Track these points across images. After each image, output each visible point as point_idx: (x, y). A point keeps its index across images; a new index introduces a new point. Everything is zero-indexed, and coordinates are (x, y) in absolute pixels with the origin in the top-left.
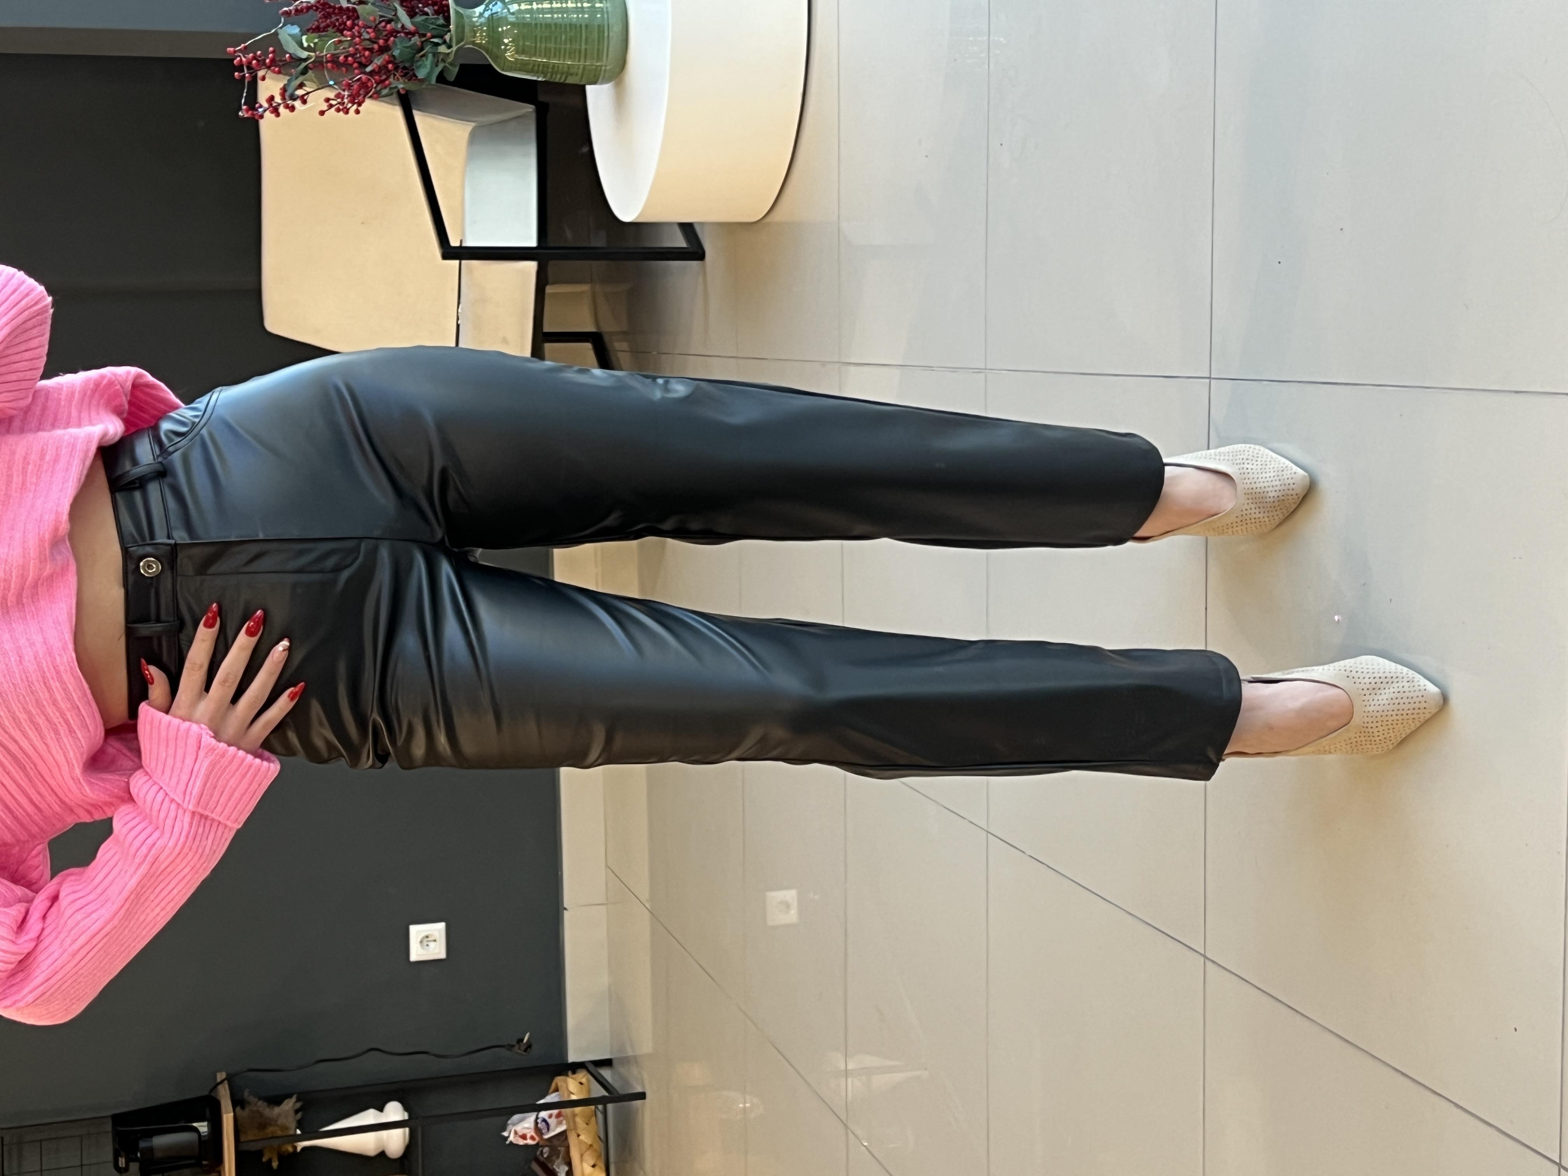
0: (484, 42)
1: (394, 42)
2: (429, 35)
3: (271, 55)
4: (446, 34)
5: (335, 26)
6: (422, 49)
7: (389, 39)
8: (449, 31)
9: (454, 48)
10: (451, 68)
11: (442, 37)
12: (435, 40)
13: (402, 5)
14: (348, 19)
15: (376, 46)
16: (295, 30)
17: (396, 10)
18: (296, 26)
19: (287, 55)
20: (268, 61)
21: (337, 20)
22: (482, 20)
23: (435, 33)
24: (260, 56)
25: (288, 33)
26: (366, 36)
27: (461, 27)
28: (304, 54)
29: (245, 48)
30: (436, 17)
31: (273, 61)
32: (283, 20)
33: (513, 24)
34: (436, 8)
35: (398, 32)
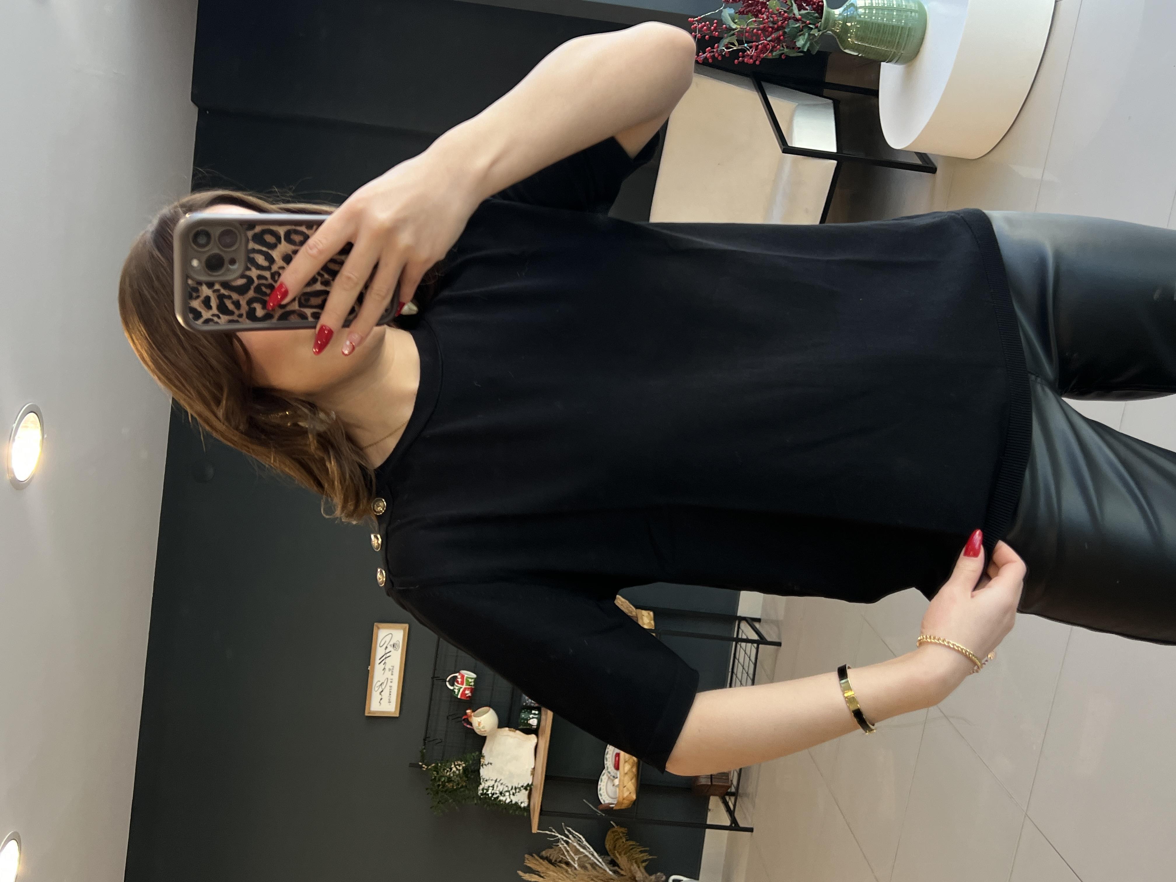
0: (838, 31)
1: (788, 23)
2: (808, 22)
3: (715, 25)
4: (818, 23)
5: (753, 12)
6: (802, 30)
7: (785, 21)
8: (821, 21)
9: (820, 33)
10: (815, 45)
11: (814, 24)
12: (811, 26)
13: (795, 3)
14: (762, 8)
15: (776, 26)
16: (732, 11)
17: (792, 5)
18: (732, 9)
19: (724, 26)
20: (712, 28)
21: (754, 9)
22: (841, 17)
23: (811, 22)
24: (708, 25)
25: (727, 13)
26: (772, 19)
27: (827, 20)
28: (734, 26)
29: (700, 19)
30: (813, 12)
31: (715, 28)
32: (724, 5)
33: (859, 22)
34: (815, 6)
35: (790, 19)
